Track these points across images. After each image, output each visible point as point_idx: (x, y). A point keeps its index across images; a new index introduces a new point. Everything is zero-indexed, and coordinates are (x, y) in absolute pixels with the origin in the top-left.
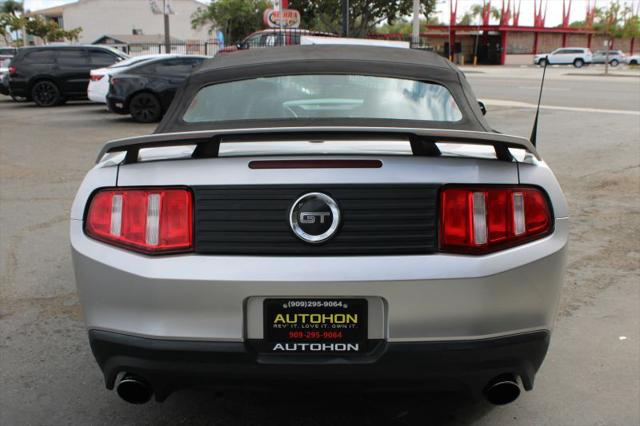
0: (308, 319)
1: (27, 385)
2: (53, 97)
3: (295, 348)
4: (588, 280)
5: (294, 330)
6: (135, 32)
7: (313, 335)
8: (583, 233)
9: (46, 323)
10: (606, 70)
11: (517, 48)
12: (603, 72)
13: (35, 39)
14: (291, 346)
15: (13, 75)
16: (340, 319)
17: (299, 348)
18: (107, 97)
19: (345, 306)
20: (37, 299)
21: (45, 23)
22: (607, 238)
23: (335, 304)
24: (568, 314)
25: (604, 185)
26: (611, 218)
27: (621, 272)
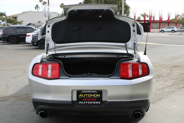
0: (87, 95)
1: (13, 117)
2: (15, 41)
3: (84, 103)
4: (167, 92)
5: (84, 98)
6: (39, 22)
7: (89, 99)
8: (167, 79)
9: (18, 102)
10: (181, 33)
11: (154, 27)
12: (180, 34)
13: (9, 24)
14: (83, 102)
15: (3, 35)
16: (95, 95)
17: (85, 103)
18: (31, 41)
19: (97, 92)
20: (15, 96)
21: (12, 19)
22: (174, 81)
23: (94, 92)
24: (160, 100)
25: (175, 66)
26: (176, 76)
27: (176, 90)
